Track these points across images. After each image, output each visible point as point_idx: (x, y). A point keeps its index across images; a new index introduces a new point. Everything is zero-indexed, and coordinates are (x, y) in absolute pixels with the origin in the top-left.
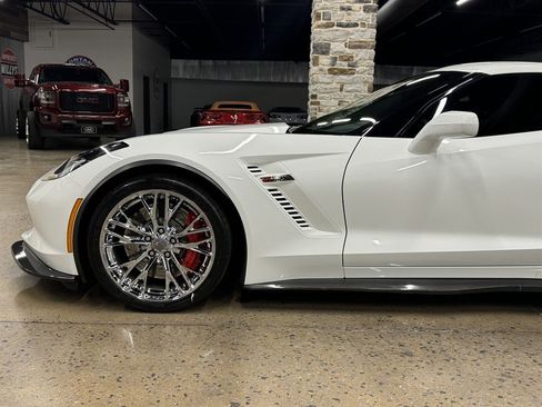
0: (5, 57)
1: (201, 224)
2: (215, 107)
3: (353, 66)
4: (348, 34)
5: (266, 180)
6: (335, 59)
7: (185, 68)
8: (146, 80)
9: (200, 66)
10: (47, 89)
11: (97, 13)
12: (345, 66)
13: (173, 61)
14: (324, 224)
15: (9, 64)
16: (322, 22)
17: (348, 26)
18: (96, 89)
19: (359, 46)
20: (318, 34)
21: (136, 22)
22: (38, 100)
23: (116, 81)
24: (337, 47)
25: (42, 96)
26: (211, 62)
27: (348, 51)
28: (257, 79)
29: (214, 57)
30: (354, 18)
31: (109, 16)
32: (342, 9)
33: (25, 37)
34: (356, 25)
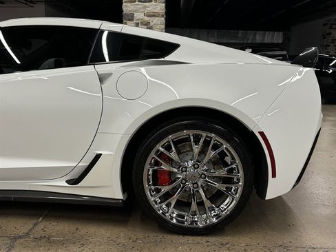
3: (150, 28)
4: (146, 7)
6: (138, 24)
17: (145, 1)
19: (153, 15)
20: (127, 7)
24: (139, 16)
27: (146, 18)
34: (151, 1)
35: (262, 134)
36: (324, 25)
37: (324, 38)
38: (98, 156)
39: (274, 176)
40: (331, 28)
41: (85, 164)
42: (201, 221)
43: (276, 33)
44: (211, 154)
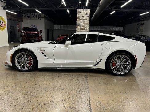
0: (17, 25)
1: (30, 58)
2: (60, 36)
3: (85, 28)
4: (84, 21)
5: (41, 51)
6: (81, 27)
7: (57, 27)
8: (48, 30)
9: (60, 26)
10: (24, 32)
11: (36, 16)
12: (83, 28)
13: (55, 26)
14: (51, 58)
15: (18, 27)
16: (78, 19)
17: (83, 20)
18: (34, 32)
19: (86, 24)
20: (78, 22)
21: (45, 18)
22: (22, 35)
23: (39, 31)
24: (81, 24)
25: (23, 34)
26: (63, 26)
27: (84, 25)
28: (73, 29)
29: (63, 25)
30: (85, 18)
31: (39, 17)
32: (82, 16)
33: (22, 21)
34: (85, 20)
35: (135, 55)
36: (138, 25)
37: (138, 29)
38: (101, 60)
39: (137, 64)
40: (140, 26)
41: (98, 62)
42: (122, 73)
43: (120, 27)
44: (125, 60)
